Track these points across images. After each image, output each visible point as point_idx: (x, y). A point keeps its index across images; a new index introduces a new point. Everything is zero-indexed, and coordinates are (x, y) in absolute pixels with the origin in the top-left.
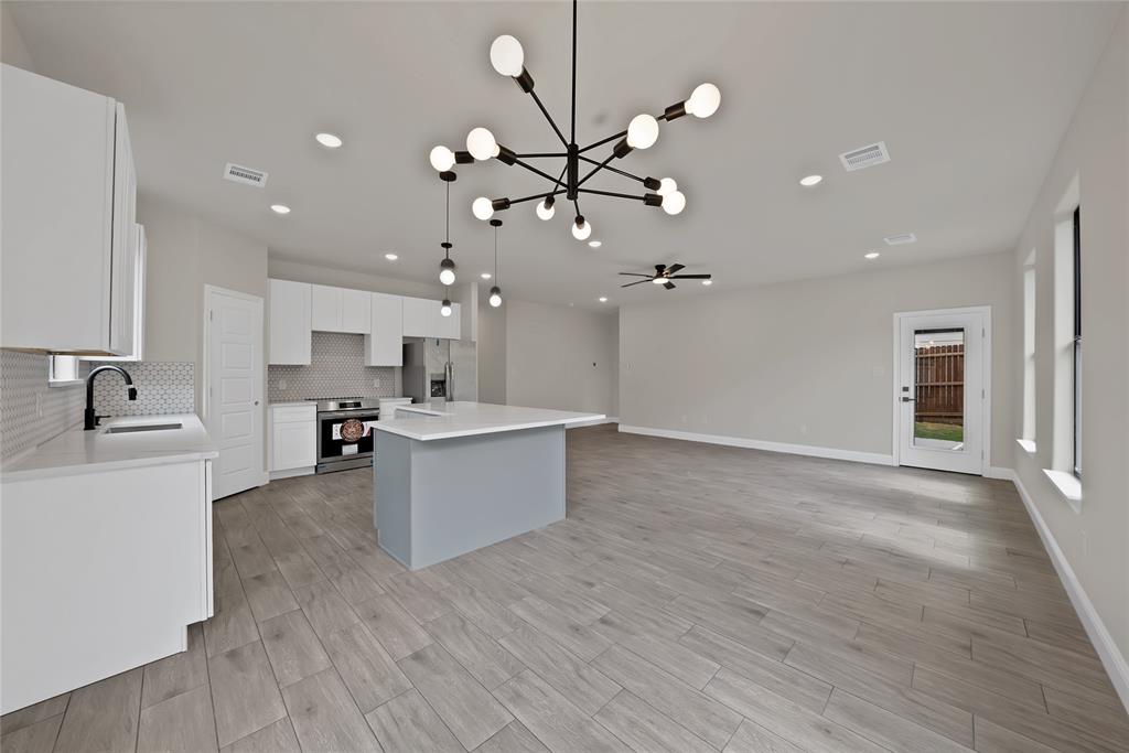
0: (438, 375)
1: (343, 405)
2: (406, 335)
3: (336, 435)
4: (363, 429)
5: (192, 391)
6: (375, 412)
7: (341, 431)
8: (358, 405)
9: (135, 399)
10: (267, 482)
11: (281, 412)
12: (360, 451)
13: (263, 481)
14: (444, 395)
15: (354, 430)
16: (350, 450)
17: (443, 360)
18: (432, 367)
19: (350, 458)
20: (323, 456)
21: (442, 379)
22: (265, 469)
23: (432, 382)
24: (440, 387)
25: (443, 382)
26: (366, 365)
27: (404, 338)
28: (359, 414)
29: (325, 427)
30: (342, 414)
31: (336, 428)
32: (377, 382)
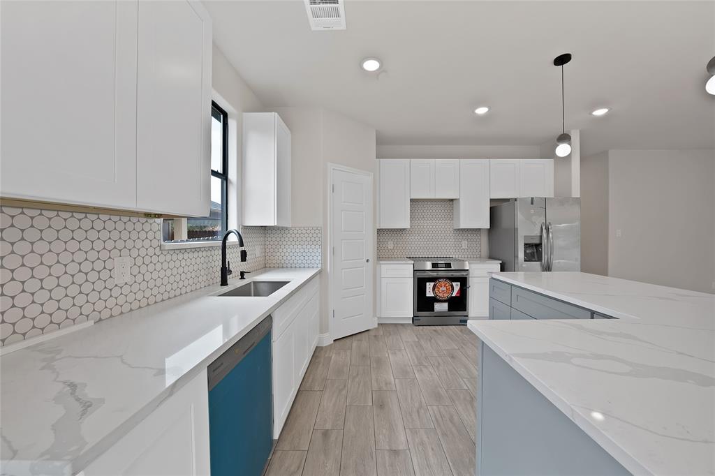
0: (532, 237)
1: (434, 265)
2: (493, 197)
3: (429, 293)
4: (453, 289)
5: (320, 250)
6: (464, 273)
7: (434, 290)
8: (448, 265)
9: (245, 261)
10: (376, 326)
11: (388, 269)
12: (450, 309)
13: (372, 324)
14: (540, 259)
15: (445, 289)
16: (441, 307)
17: (539, 221)
18: (526, 229)
19: (441, 315)
20: (418, 311)
21: (537, 241)
22: (375, 315)
23: (525, 244)
24: (535, 251)
25: (538, 246)
26: (456, 227)
27: (491, 200)
28: (450, 274)
29: (420, 284)
30: (434, 274)
31: (429, 286)
32: (465, 244)
